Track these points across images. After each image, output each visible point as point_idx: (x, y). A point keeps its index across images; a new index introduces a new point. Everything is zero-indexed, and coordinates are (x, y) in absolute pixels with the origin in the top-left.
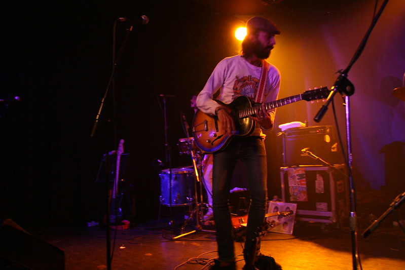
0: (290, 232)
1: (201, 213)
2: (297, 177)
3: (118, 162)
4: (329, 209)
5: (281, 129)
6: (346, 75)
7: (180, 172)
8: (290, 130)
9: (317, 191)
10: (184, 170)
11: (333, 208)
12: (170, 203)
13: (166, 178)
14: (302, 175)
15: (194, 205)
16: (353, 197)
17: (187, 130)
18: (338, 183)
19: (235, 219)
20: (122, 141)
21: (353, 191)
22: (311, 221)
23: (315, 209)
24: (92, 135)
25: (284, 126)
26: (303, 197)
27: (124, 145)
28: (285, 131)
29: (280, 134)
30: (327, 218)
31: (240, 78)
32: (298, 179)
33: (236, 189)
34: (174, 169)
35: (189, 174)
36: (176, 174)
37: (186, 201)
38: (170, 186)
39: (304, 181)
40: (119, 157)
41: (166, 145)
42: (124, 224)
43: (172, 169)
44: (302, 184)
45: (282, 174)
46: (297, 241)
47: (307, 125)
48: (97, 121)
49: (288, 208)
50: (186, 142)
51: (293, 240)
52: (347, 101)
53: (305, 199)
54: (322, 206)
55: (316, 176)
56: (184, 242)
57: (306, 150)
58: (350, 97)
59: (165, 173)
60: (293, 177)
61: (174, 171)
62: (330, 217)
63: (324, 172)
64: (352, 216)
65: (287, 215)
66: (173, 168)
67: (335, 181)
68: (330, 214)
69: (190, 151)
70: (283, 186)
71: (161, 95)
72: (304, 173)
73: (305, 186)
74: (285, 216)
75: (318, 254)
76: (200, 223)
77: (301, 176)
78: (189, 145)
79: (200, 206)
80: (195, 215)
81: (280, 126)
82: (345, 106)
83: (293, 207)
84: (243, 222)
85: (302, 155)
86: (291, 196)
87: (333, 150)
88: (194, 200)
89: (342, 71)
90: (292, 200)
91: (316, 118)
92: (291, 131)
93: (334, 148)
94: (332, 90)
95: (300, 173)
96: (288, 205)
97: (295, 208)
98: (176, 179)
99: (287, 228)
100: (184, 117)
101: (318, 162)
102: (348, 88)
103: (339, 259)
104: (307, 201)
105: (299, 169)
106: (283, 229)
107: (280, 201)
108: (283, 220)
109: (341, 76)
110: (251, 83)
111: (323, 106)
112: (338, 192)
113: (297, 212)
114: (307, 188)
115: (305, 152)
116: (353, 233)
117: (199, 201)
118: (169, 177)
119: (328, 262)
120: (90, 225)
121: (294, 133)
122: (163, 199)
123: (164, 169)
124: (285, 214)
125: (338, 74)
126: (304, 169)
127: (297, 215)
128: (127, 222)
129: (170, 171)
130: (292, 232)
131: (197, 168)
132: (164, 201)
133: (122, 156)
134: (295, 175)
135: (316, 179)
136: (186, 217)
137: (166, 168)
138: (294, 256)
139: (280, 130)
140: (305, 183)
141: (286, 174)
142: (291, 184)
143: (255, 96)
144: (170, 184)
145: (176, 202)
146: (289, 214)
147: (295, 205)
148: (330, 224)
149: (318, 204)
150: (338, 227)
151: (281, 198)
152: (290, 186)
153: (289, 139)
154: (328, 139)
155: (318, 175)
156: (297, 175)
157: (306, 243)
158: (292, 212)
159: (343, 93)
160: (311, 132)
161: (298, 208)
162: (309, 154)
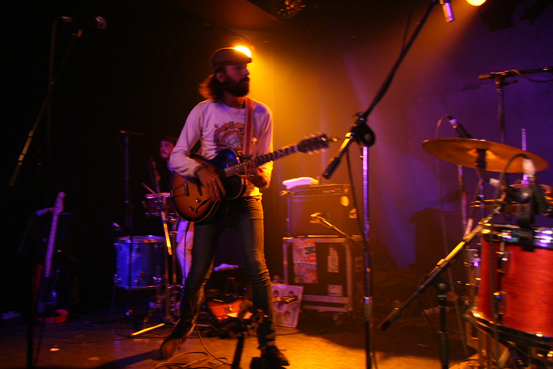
0: (293, 325)
1: (173, 299)
2: (305, 251)
3: (54, 224)
4: (345, 294)
5: (285, 186)
6: (366, 120)
7: (146, 241)
8: (298, 187)
9: (330, 271)
10: (152, 238)
11: (349, 292)
12: (130, 285)
13: (125, 249)
14: (312, 247)
15: (164, 288)
16: (368, 278)
17: (157, 183)
18: (357, 259)
19: (219, 307)
20: (62, 195)
21: (368, 270)
22: (322, 309)
23: (326, 293)
24: (11, 184)
25: (290, 183)
26: (311, 278)
27: (65, 200)
28: (291, 189)
29: (285, 192)
30: (341, 305)
31: (220, 126)
32: (307, 253)
33: (223, 266)
34: (137, 236)
35: (158, 244)
36: (139, 244)
37: (153, 282)
38: (131, 260)
39: (312, 256)
40: (55, 218)
41: (127, 202)
42: (59, 315)
43: (134, 237)
44: (311, 261)
45: (285, 246)
46: (301, 336)
47: (320, 183)
48: (20, 164)
49: (291, 292)
50: (156, 199)
51: (296, 335)
52: (365, 152)
53: (314, 281)
54: (335, 290)
55: (328, 250)
56: (147, 341)
57: (318, 216)
58: (370, 148)
59: (123, 242)
60: (300, 251)
61: (136, 240)
62: (344, 304)
63: (339, 244)
64: (367, 302)
65: (290, 301)
66: (135, 235)
67: (353, 256)
68: (345, 300)
69: (160, 211)
70: (285, 263)
71: (123, 132)
72: (314, 245)
73: (314, 263)
74: (287, 303)
75: (327, 353)
76: (171, 313)
77: (309, 250)
78: (159, 204)
79: (172, 289)
80: (164, 302)
81: (285, 182)
82: (362, 159)
83: (298, 291)
84: (230, 312)
85: (312, 222)
86: (295, 276)
87: (351, 217)
88: (163, 281)
89: (361, 114)
90: (297, 281)
91: (326, 174)
92: (299, 190)
93: (352, 214)
94: (348, 138)
95: (309, 245)
96: (292, 288)
97: (301, 292)
98: (139, 250)
99: (290, 319)
100: (154, 163)
101: (332, 231)
102: (367, 137)
103: (353, 359)
104: (316, 282)
105: (307, 240)
106: (286, 320)
107: (282, 283)
108: (285, 307)
109: (359, 120)
110: (234, 131)
111: (336, 158)
112: (357, 271)
113: (303, 297)
114: (318, 266)
115: (315, 218)
116: (367, 324)
117: (171, 282)
118: (128, 249)
119: (340, 363)
120: (6, 316)
121: (302, 192)
122: (118, 279)
123: (122, 236)
124: (287, 301)
125: (356, 118)
126: (314, 240)
127: (304, 302)
128: (64, 312)
129: (131, 239)
130: (296, 323)
131: (169, 235)
132: (120, 282)
133: (61, 217)
134: (302, 248)
135: (329, 254)
136: (152, 304)
137: (125, 235)
138: (297, 357)
139: (284, 188)
140: (314, 258)
141: (291, 247)
142: (297, 260)
143: (242, 146)
144: (131, 257)
145: (138, 284)
146: (293, 301)
147: (301, 288)
148: (345, 313)
149: (330, 286)
150: (355, 317)
151: (283, 279)
152: (295, 262)
153: (296, 201)
154: (345, 201)
155: (331, 249)
156: (305, 248)
157: (314, 338)
158: (296, 298)
159: (361, 143)
160: (324, 191)
161: (305, 292)
162: (321, 220)
